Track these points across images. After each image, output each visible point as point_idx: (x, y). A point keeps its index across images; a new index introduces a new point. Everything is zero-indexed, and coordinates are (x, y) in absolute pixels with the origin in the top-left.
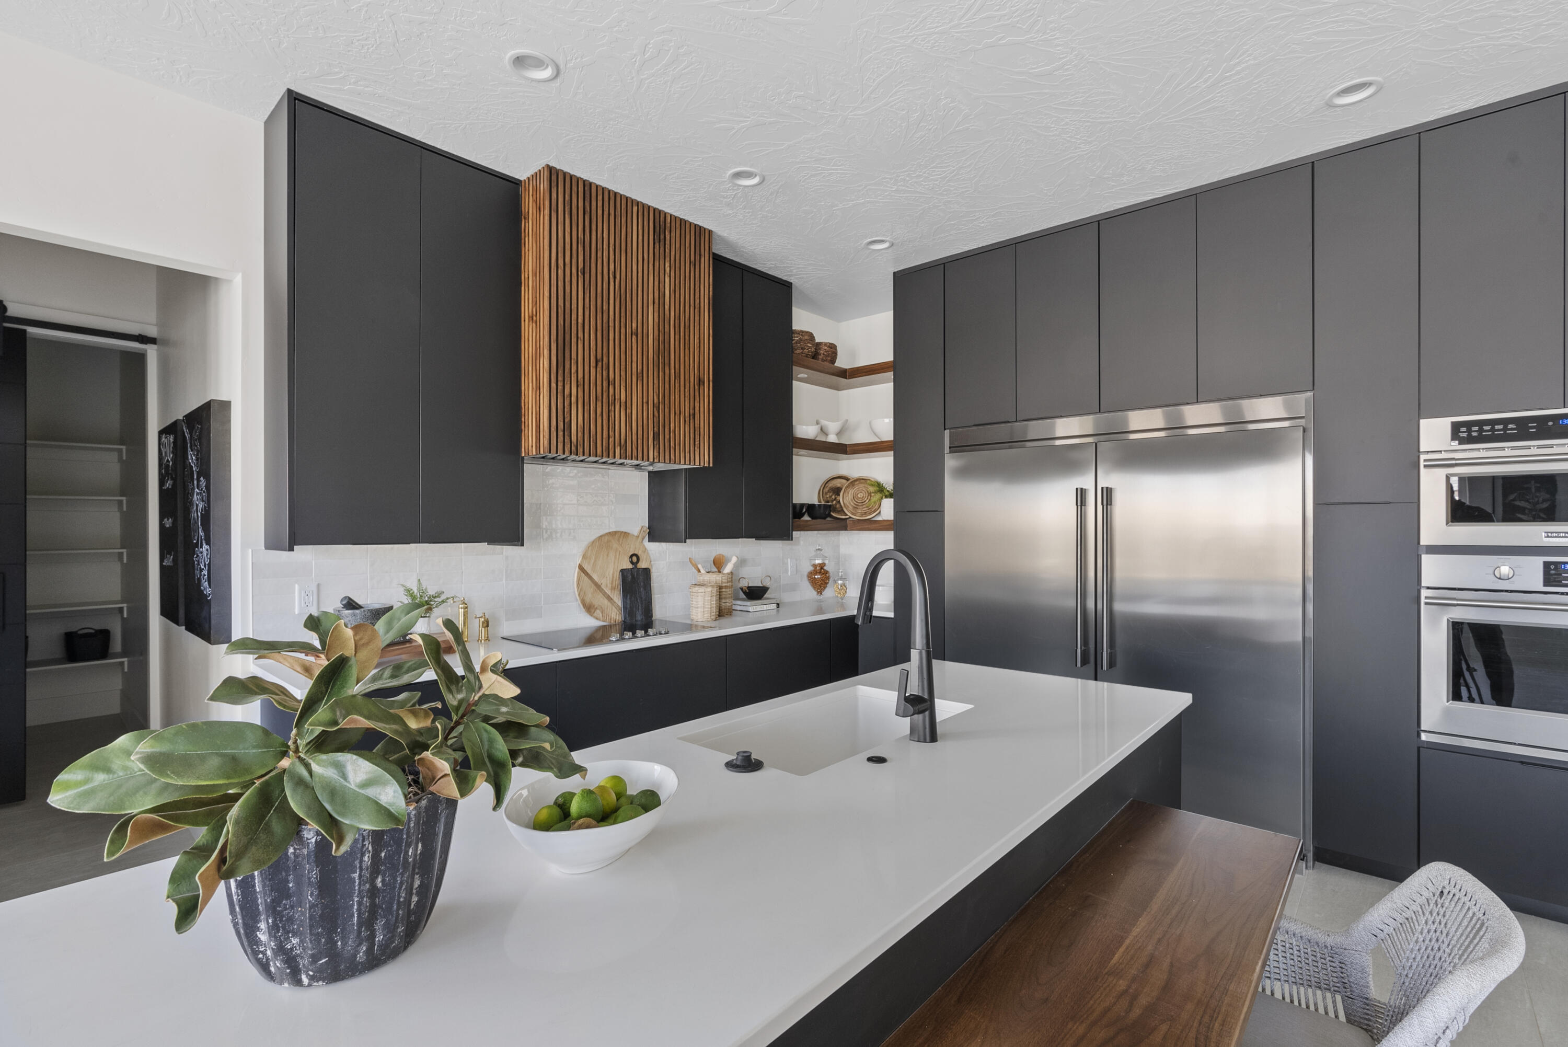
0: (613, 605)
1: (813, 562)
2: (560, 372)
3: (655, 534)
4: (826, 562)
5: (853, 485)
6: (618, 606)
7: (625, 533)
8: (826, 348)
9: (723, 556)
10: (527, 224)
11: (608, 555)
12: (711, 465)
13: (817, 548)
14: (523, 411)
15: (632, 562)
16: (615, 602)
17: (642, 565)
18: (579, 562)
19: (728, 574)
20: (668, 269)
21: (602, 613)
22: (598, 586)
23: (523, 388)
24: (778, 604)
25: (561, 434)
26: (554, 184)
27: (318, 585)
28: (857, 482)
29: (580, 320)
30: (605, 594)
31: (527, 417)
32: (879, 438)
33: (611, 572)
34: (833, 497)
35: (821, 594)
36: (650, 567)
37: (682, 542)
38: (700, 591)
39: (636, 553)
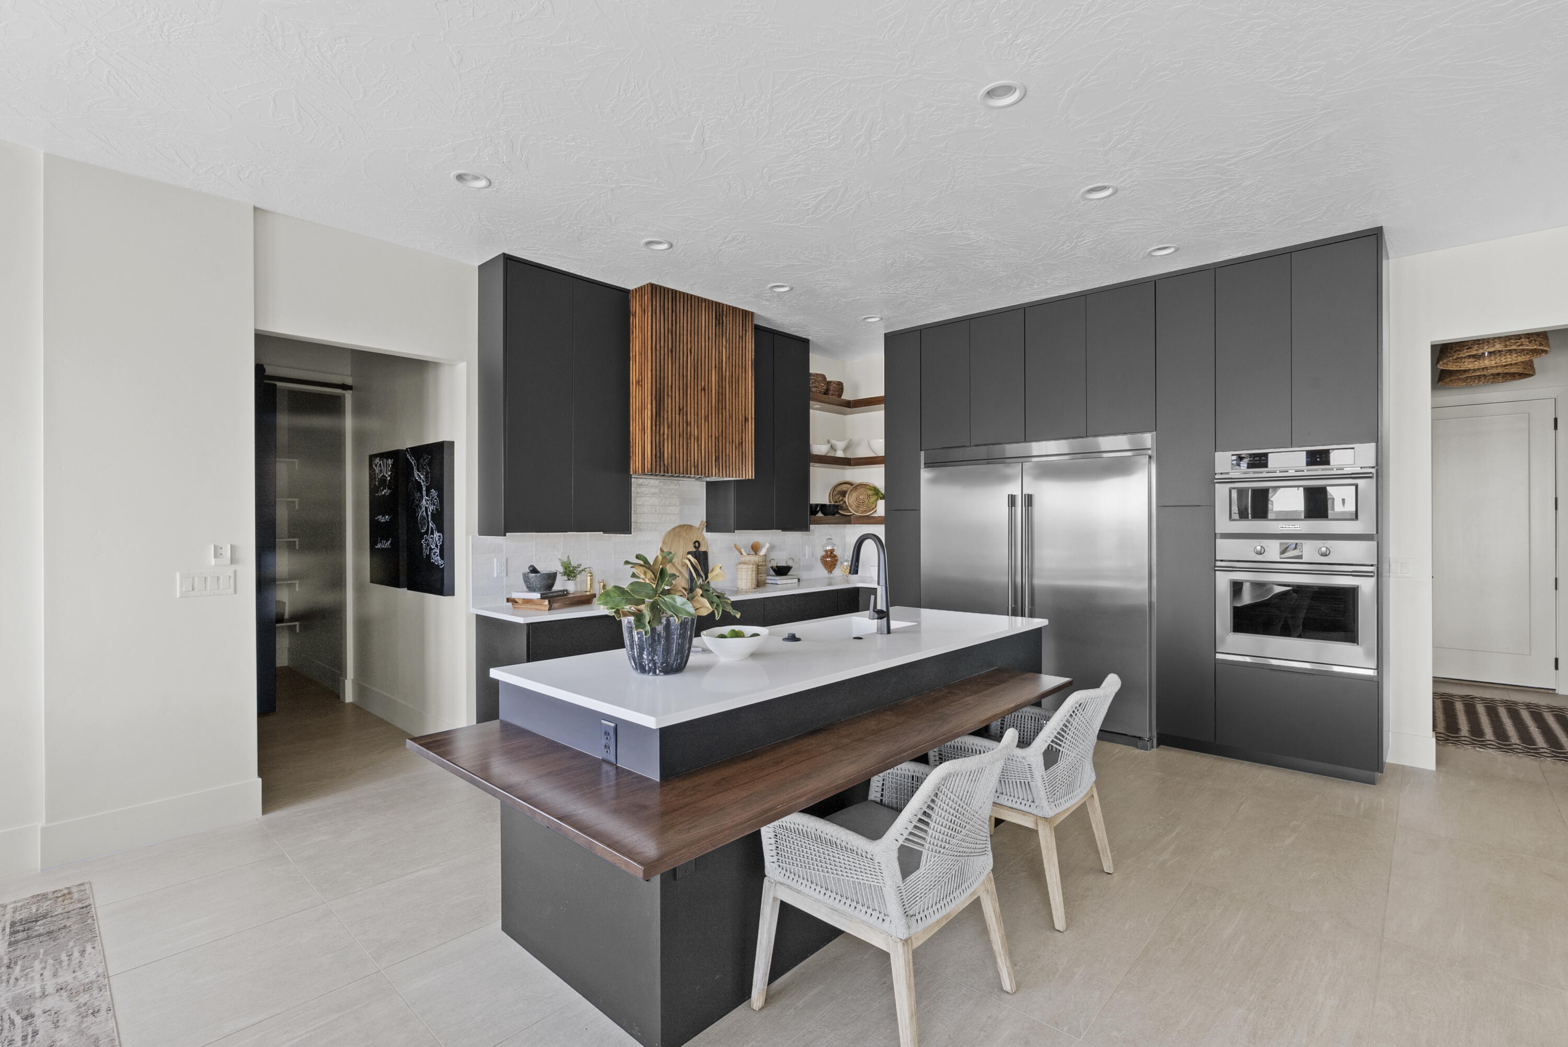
0: (683, 577)
1: (825, 549)
2: (658, 419)
3: (711, 526)
4: (835, 548)
5: (856, 489)
6: (686, 578)
7: (691, 526)
8: (835, 385)
9: (758, 543)
10: (634, 320)
11: (679, 542)
12: (753, 478)
13: (828, 537)
14: (632, 444)
15: (695, 547)
16: (683, 575)
17: (702, 549)
18: (660, 546)
19: (763, 556)
20: (724, 343)
23: (631, 429)
24: (799, 579)
25: (658, 459)
26: (654, 295)
27: (507, 559)
28: (859, 487)
29: (670, 384)
31: (634, 448)
32: (875, 453)
33: (681, 554)
34: (841, 498)
35: (831, 573)
36: (707, 550)
37: (731, 532)
38: (744, 567)
39: (698, 540)
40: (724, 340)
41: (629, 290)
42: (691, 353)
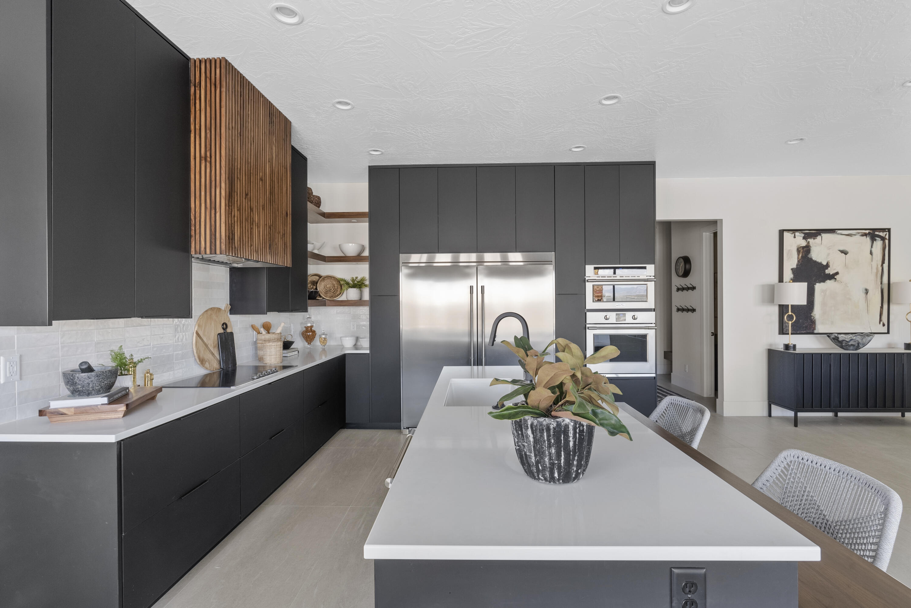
0: (214, 358)
1: (305, 326)
2: (230, 200)
3: (234, 310)
4: (314, 325)
5: (324, 280)
6: (217, 359)
7: (219, 308)
8: (316, 199)
9: (269, 323)
11: (211, 324)
12: (291, 266)
13: (308, 317)
14: (193, 222)
15: (223, 329)
16: (215, 356)
17: (229, 330)
18: (196, 329)
19: (278, 334)
21: (209, 364)
22: (206, 345)
23: (193, 205)
24: (298, 351)
25: (230, 241)
26: (228, 72)
27: (21, 356)
28: (326, 279)
29: (239, 167)
30: (210, 351)
31: (198, 227)
32: (344, 254)
33: (213, 335)
34: (312, 286)
35: (310, 344)
36: (232, 331)
37: (265, 314)
39: (225, 322)
40: (274, 139)
41: (190, 58)
42: (253, 142)
